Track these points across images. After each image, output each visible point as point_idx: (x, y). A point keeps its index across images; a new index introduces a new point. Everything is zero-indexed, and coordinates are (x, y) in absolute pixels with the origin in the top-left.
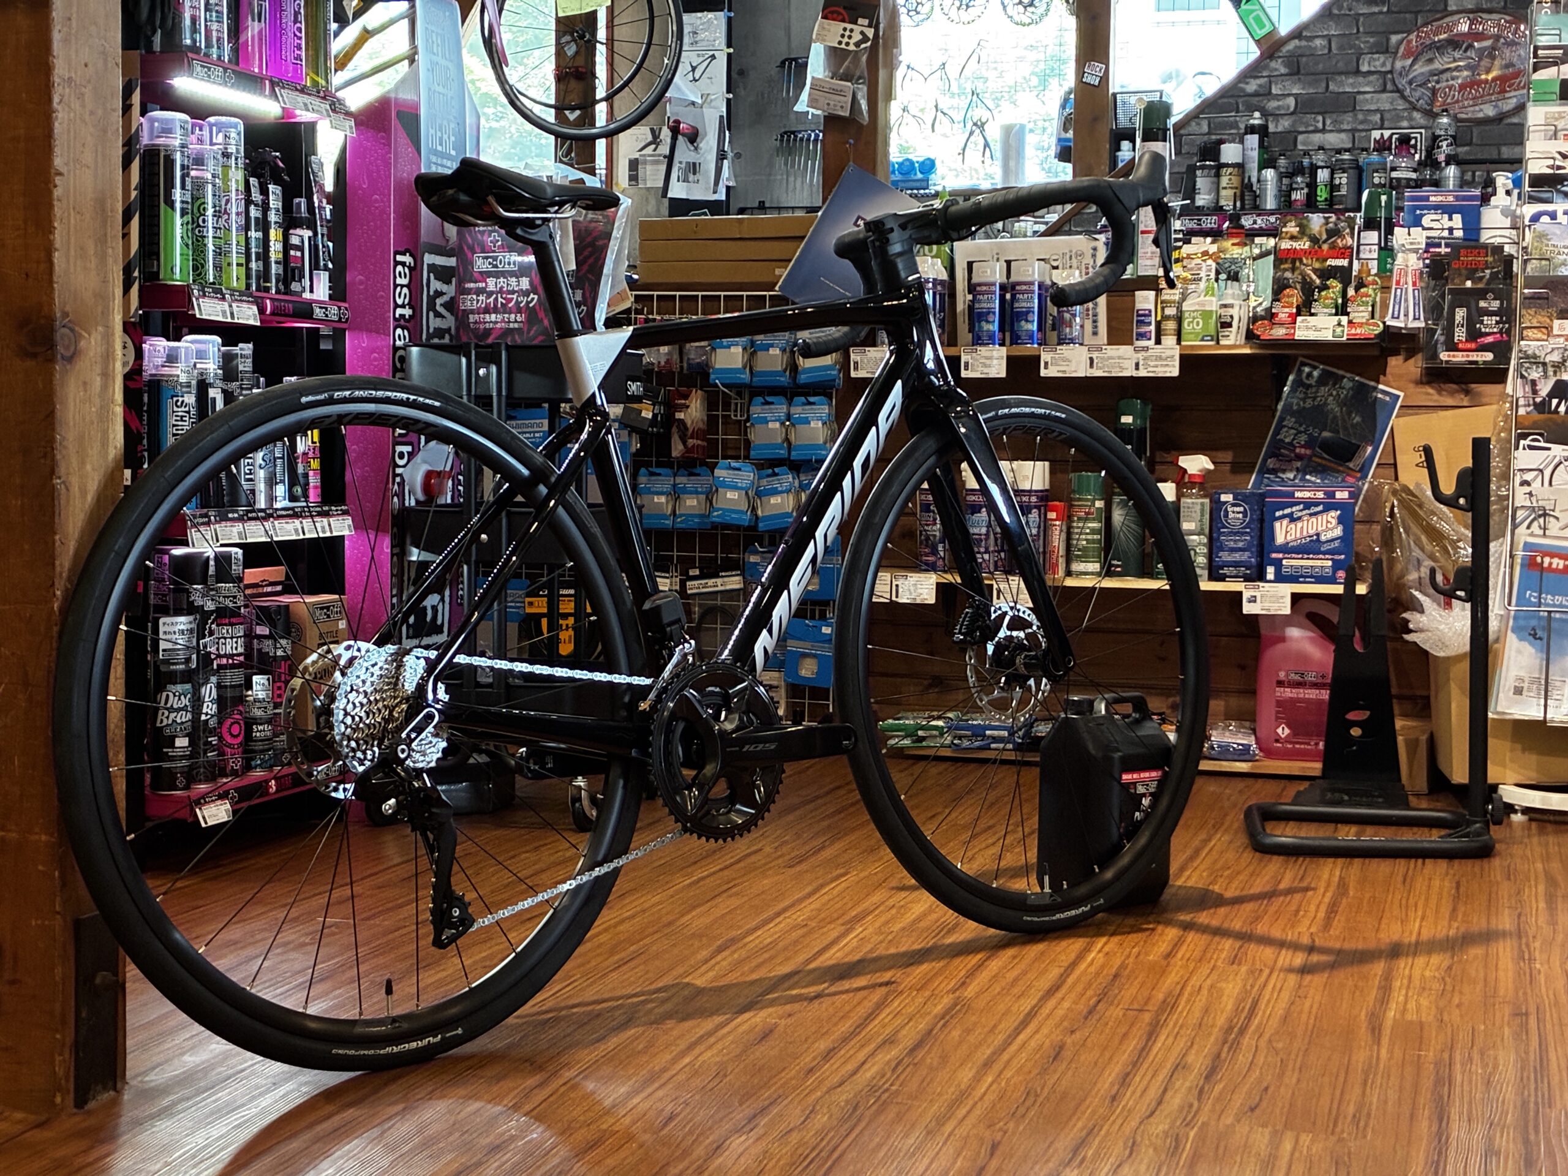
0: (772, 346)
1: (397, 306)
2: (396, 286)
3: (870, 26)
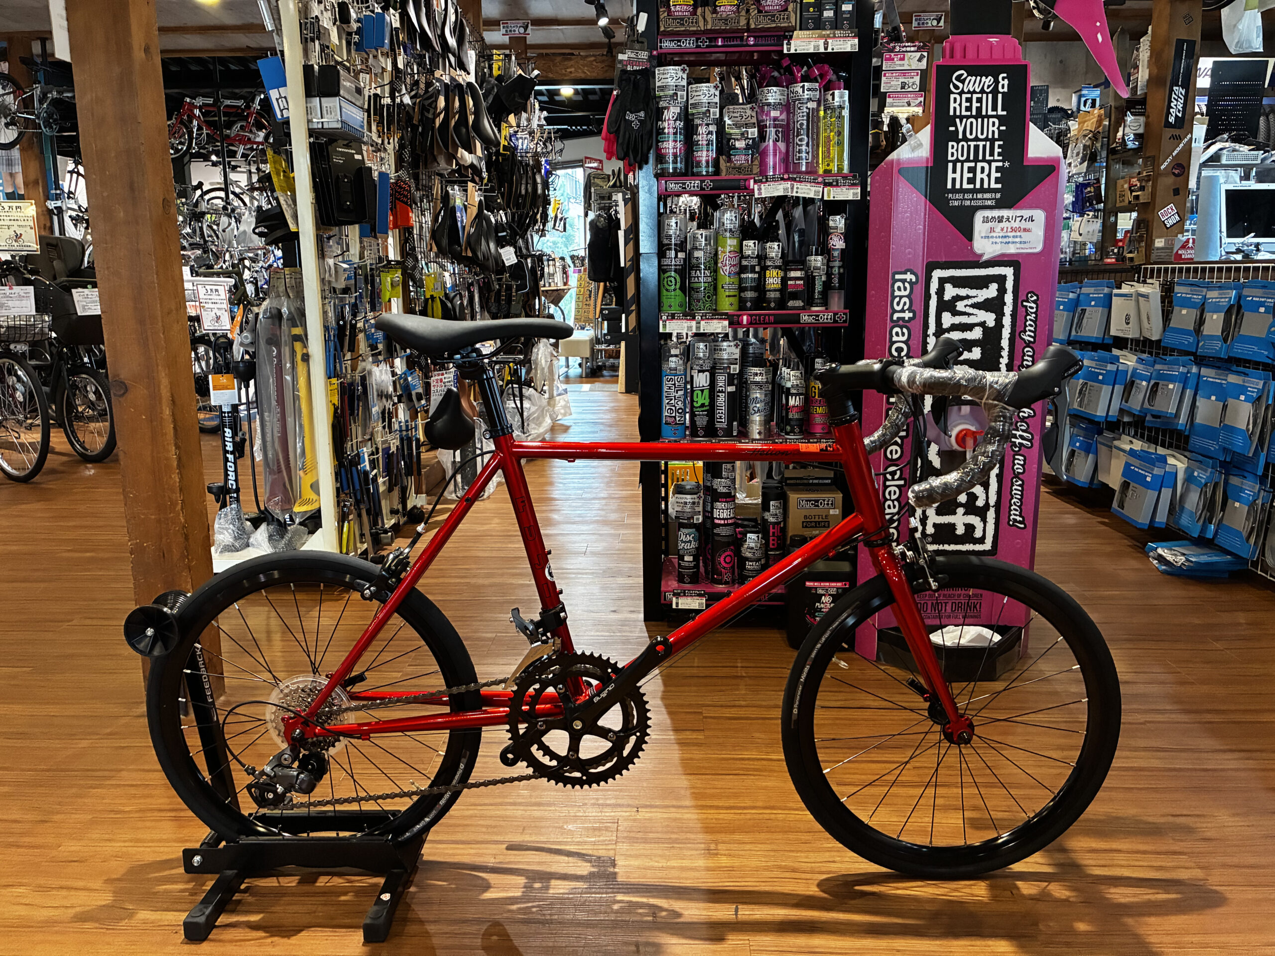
1: (895, 311)
2: (894, 297)
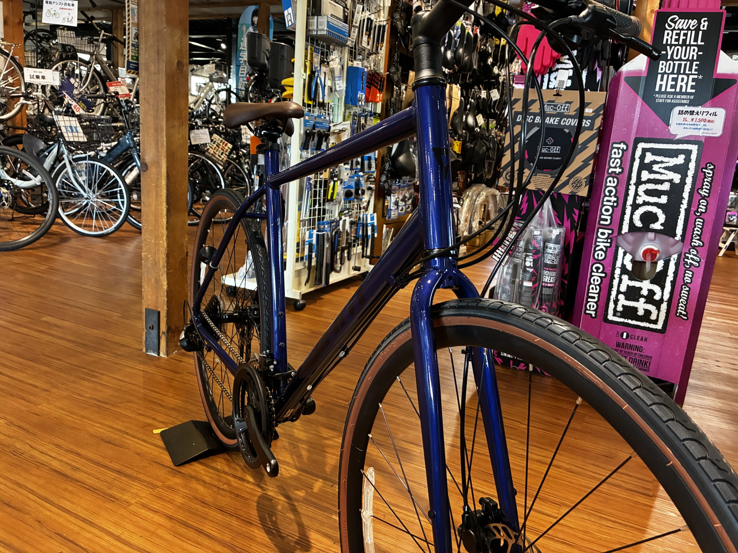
1: (611, 167)
2: (611, 158)
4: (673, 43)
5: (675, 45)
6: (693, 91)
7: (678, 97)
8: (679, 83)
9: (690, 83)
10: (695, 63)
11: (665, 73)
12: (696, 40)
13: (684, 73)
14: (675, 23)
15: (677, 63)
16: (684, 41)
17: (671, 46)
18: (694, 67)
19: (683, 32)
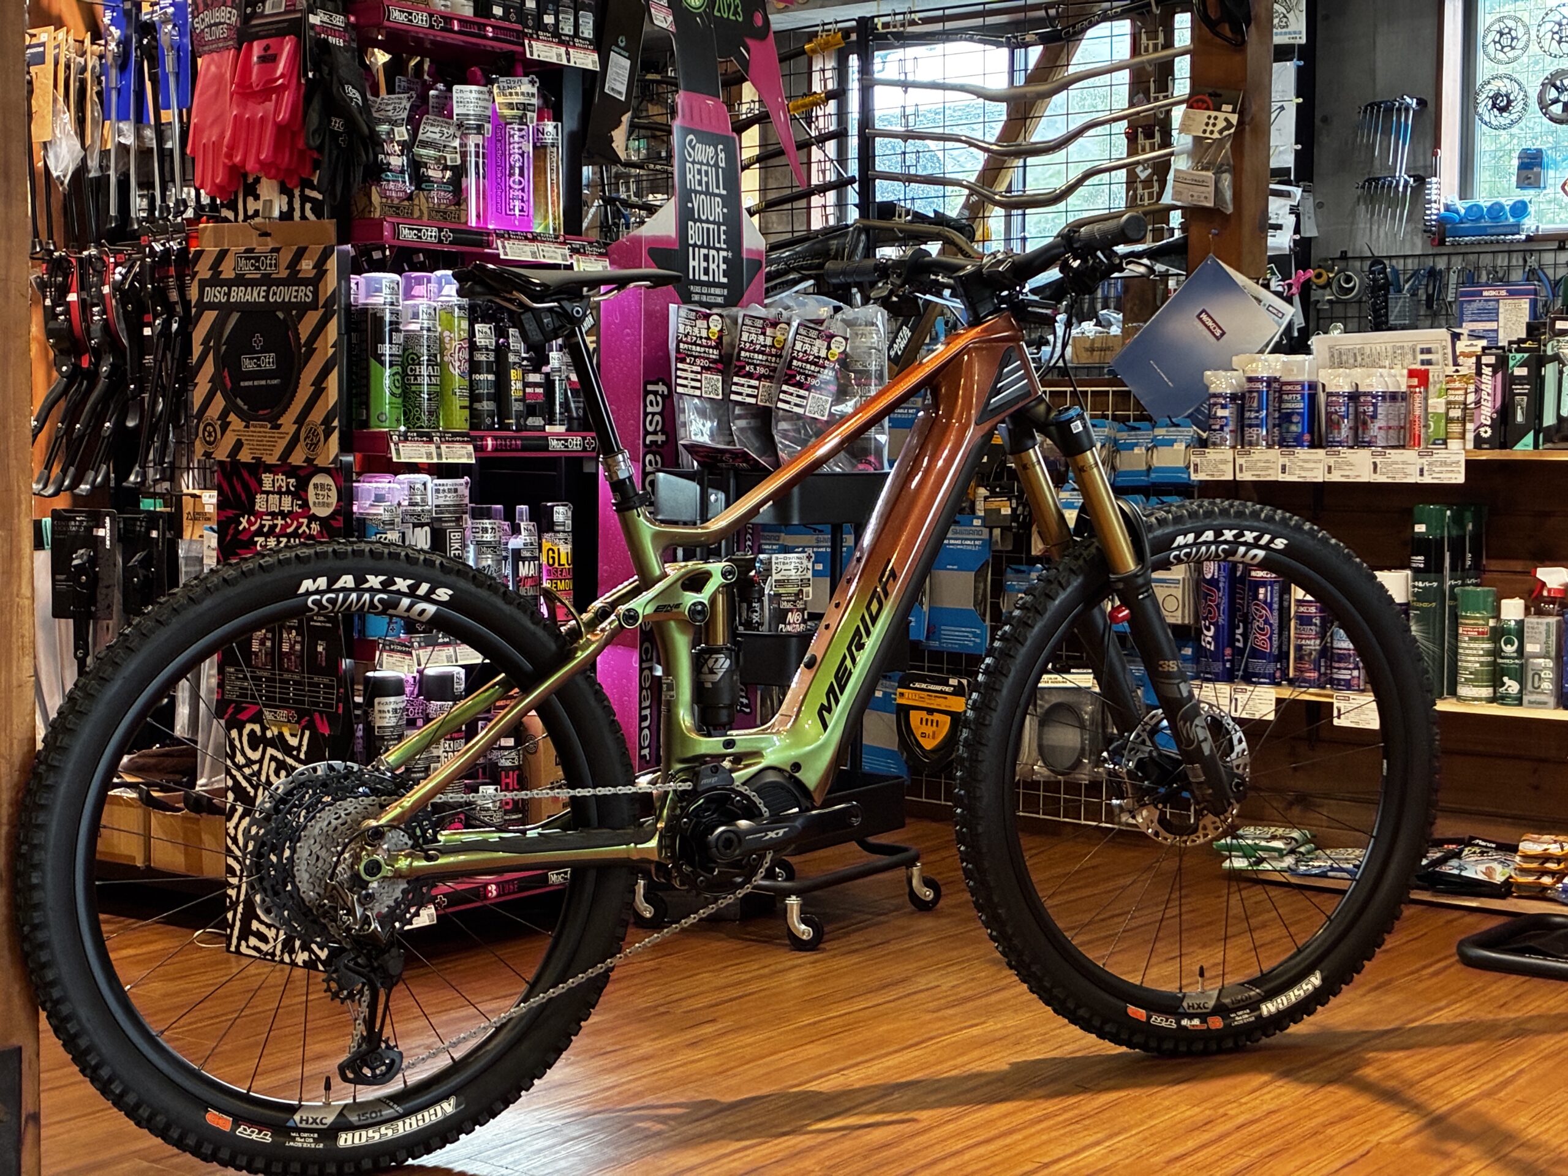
0: (1136, 445)
1: (647, 433)
2: (646, 414)
3: (1234, 112)
4: (699, 188)
5: (701, 193)
6: (724, 280)
7: (713, 290)
8: (712, 266)
9: (723, 266)
10: (723, 228)
11: (695, 245)
12: (718, 187)
13: (714, 248)
14: (693, 148)
15: (705, 226)
16: (707, 183)
17: (696, 192)
18: (723, 237)
19: (704, 168)
